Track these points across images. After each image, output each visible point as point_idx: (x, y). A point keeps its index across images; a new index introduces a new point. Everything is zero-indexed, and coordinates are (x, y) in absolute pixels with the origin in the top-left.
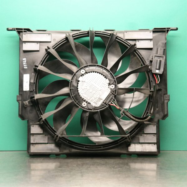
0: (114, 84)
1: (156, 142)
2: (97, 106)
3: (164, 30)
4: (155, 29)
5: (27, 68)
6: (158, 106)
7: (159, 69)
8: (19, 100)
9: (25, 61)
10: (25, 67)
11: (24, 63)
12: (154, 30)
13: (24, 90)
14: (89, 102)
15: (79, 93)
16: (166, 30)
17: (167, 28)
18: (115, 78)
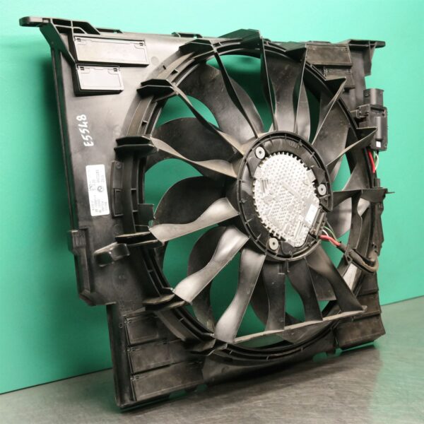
0: (324, 184)
2: (300, 245)
3: (367, 46)
5: (92, 144)
7: (381, 140)
8: (81, 247)
9: (85, 125)
10: (86, 141)
11: (83, 131)
12: (351, 44)
13: (94, 213)
14: (283, 236)
15: (257, 214)
16: (370, 46)
17: (371, 42)
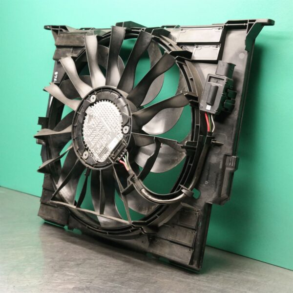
0: (128, 126)
1: (190, 244)
2: (101, 162)
3: (244, 24)
4: (229, 22)
6: (210, 176)
7: (212, 103)
9: (56, 77)
11: (55, 80)
12: (227, 25)
14: (93, 152)
15: (82, 135)
16: (247, 24)
17: (250, 21)
18: (131, 114)
